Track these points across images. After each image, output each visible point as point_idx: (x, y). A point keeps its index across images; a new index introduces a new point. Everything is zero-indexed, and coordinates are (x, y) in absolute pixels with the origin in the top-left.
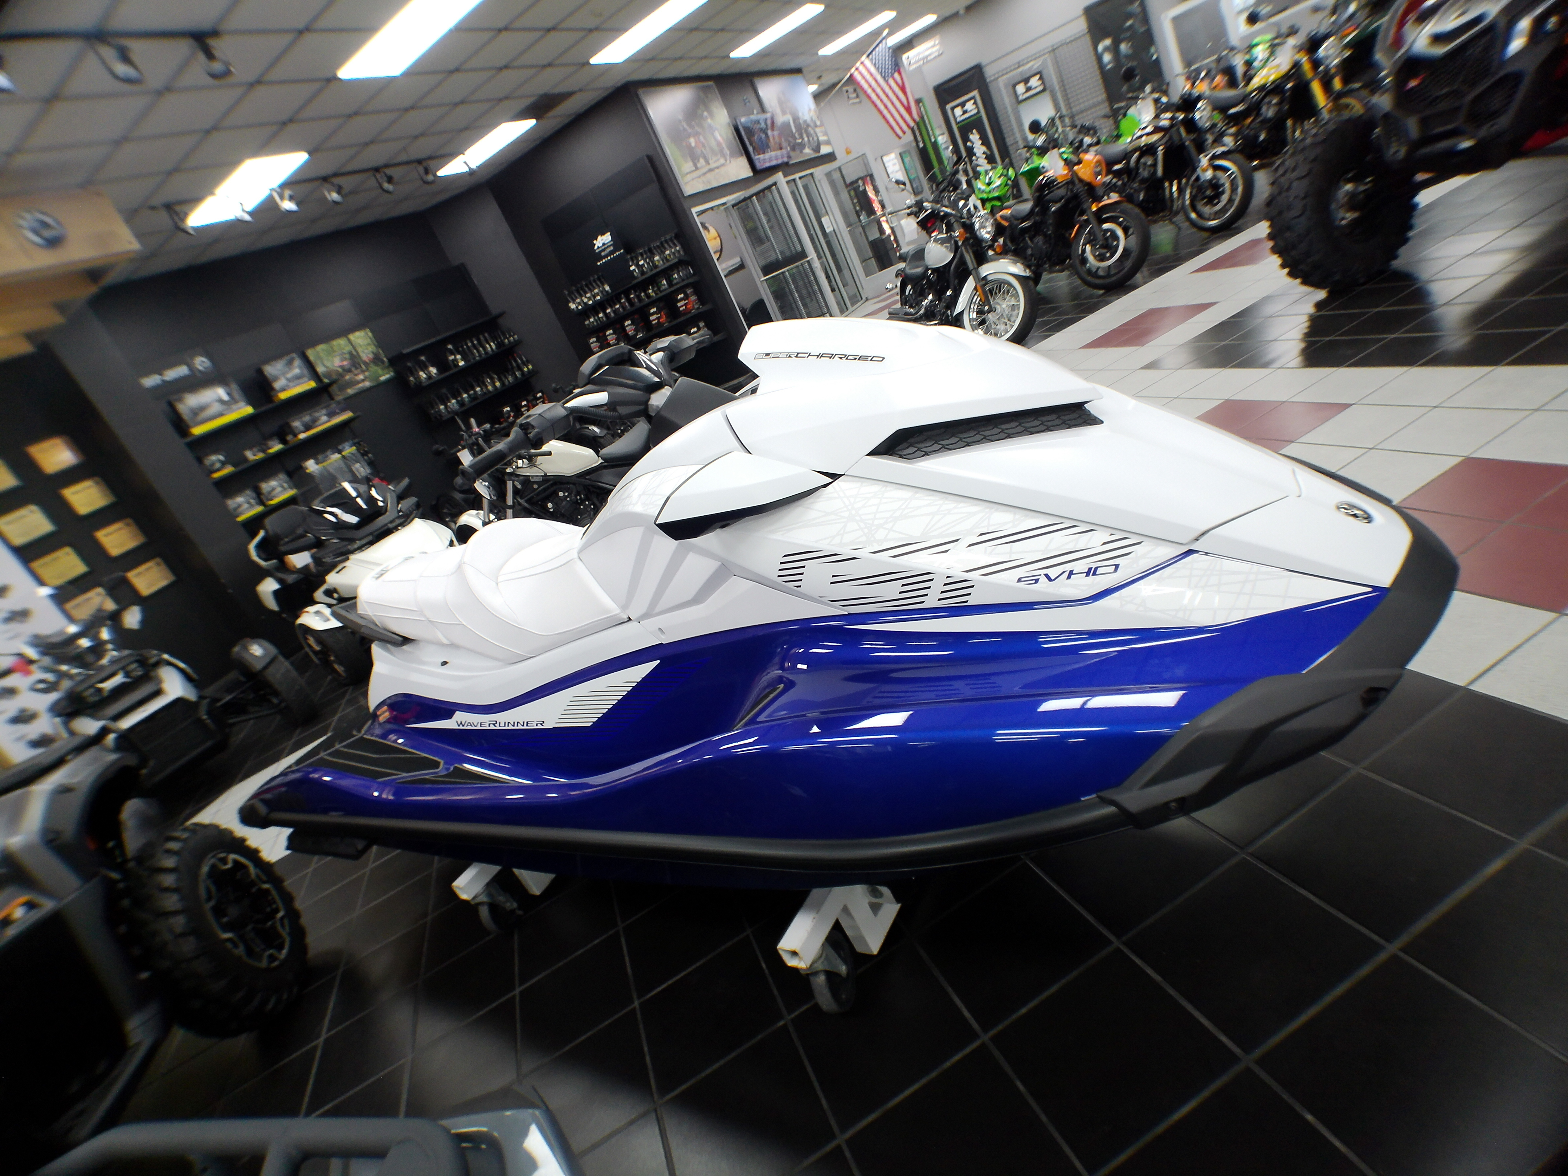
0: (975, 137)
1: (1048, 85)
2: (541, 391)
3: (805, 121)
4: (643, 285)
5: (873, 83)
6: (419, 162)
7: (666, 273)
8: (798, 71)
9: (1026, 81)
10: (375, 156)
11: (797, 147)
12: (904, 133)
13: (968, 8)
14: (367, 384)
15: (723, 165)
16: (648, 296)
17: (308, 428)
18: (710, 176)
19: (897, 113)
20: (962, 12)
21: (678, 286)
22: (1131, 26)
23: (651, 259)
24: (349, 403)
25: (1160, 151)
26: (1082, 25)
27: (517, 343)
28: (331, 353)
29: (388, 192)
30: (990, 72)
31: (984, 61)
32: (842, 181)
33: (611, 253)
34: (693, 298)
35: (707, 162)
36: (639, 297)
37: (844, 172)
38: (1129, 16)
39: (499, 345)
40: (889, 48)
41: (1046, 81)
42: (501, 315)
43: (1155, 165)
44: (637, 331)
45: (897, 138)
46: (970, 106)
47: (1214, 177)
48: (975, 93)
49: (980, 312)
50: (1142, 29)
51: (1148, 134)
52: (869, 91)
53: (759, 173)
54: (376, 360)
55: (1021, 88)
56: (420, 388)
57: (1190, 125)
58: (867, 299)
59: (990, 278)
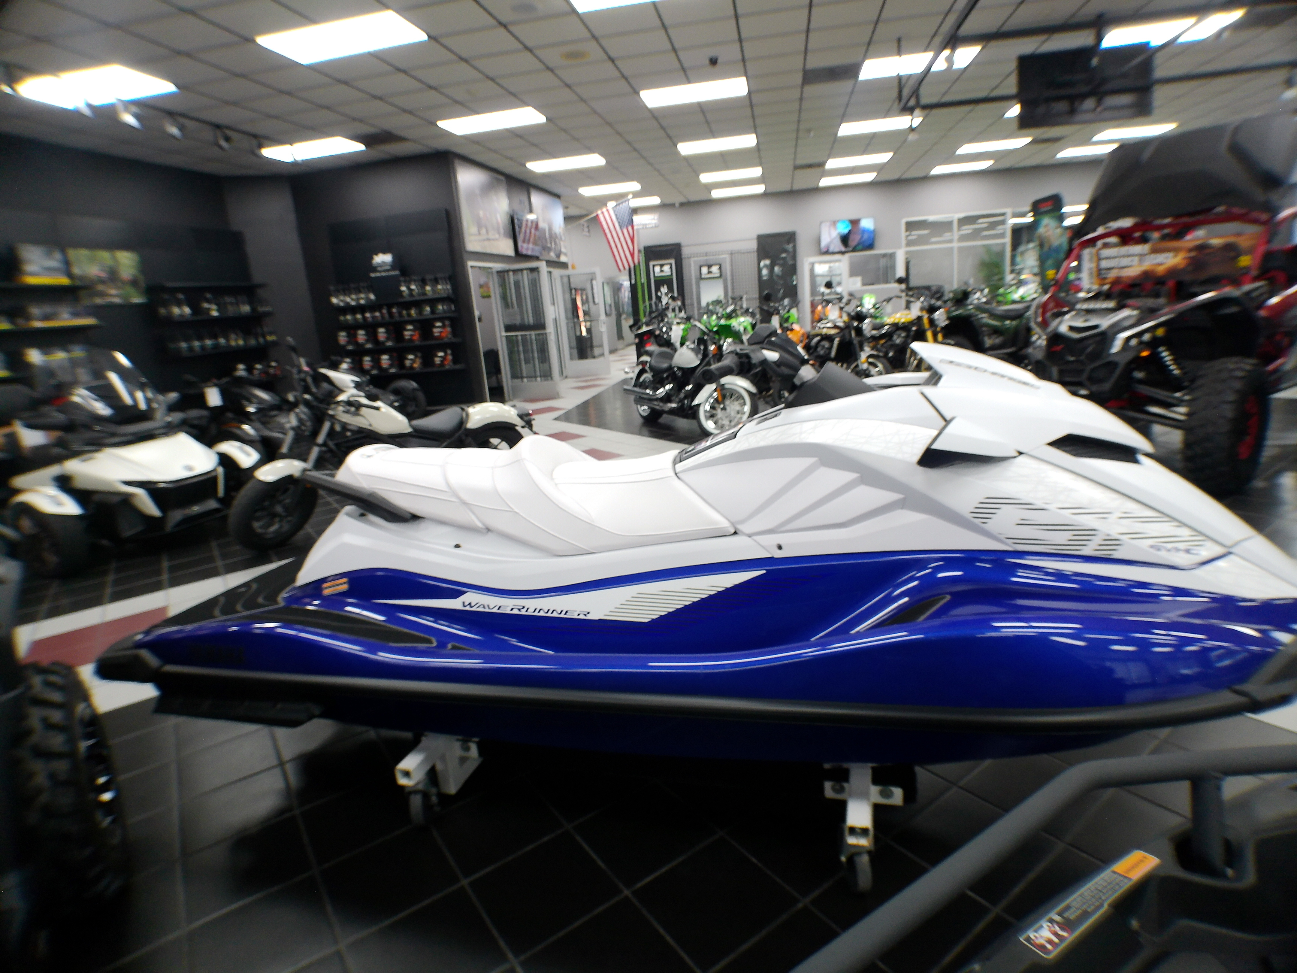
0: (664, 290)
1: (724, 274)
2: (276, 361)
3: (555, 234)
4: (408, 305)
5: (612, 227)
6: (255, 136)
7: (433, 302)
8: (558, 196)
9: (710, 266)
10: (223, 116)
11: (546, 249)
12: (624, 268)
13: (682, 205)
14: (117, 300)
15: (497, 240)
16: (409, 315)
17: (46, 318)
18: (487, 243)
19: (623, 254)
20: (677, 205)
21: (440, 316)
22: (784, 259)
23: (423, 288)
24: (96, 311)
25: (837, 341)
26: (754, 245)
27: (268, 314)
28: (92, 260)
29: (221, 147)
30: (685, 251)
31: (683, 242)
32: (568, 285)
33: (387, 271)
34: (449, 329)
35: (487, 232)
36: (400, 315)
37: (572, 280)
38: (785, 251)
39: (253, 310)
40: (630, 208)
41: (723, 271)
42: (261, 286)
43: (830, 348)
44: (388, 339)
45: (617, 270)
46: (666, 268)
47: (867, 369)
48: (673, 261)
49: (713, 408)
50: (791, 262)
51: (828, 328)
52: (607, 231)
53: (519, 256)
54: (134, 283)
55: (705, 270)
56: (170, 321)
57: (859, 331)
58: (566, 377)
59: (727, 386)
